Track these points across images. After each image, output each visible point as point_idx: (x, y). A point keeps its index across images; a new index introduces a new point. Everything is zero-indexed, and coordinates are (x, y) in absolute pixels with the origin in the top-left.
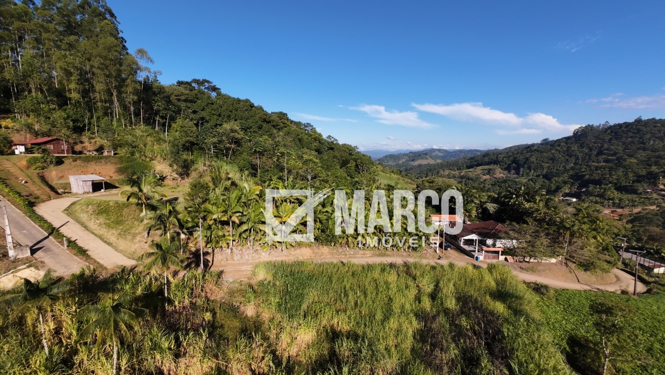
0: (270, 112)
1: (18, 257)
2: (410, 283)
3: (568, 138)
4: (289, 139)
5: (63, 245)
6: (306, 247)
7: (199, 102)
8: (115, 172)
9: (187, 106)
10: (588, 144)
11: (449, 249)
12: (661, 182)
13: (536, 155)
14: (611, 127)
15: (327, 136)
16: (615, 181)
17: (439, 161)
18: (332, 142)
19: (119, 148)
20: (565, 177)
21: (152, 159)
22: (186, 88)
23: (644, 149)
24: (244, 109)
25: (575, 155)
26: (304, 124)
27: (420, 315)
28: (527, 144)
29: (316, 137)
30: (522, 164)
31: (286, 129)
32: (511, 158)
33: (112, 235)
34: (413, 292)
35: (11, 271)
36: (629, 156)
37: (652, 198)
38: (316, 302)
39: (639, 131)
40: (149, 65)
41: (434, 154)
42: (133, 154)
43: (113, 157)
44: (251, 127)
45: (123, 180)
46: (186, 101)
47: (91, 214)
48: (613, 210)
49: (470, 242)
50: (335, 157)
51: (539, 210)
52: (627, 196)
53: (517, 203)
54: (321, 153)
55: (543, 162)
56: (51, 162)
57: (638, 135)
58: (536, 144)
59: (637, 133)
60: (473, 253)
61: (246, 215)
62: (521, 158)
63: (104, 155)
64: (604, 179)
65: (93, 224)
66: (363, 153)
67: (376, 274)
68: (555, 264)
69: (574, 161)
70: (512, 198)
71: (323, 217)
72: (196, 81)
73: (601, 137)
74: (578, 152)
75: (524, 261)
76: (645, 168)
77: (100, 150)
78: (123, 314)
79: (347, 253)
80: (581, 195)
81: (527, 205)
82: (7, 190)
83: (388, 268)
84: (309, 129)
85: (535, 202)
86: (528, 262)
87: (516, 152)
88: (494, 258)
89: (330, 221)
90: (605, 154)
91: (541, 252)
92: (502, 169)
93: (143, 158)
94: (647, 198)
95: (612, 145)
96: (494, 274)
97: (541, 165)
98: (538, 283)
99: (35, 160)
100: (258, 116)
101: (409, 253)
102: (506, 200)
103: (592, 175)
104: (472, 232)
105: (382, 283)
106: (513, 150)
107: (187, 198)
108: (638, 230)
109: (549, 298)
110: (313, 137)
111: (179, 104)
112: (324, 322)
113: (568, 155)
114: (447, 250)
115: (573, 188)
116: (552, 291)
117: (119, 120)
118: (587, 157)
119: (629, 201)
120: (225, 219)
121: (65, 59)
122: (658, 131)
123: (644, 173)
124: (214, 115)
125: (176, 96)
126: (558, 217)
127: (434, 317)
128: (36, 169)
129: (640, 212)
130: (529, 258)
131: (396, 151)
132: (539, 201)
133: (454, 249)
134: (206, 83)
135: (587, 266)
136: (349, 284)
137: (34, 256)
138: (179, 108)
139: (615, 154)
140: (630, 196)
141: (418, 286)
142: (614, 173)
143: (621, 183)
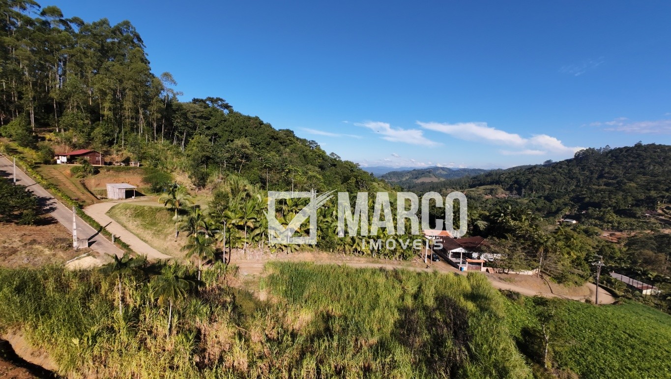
0: (277, 129)
1: (80, 248)
2: (397, 285)
3: (569, 161)
4: (295, 156)
5: (111, 240)
6: (308, 252)
7: (213, 118)
8: (141, 182)
9: (202, 123)
10: (588, 167)
11: (437, 260)
12: (659, 207)
13: (538, 177)
14: (611, 151)
15: (330, 153)
16: (614, 205)
17: (442, 179)
18: (335, 159)
19: (143, 161)
20: (566, 199)
21: (172, 171)
22: (201, 105)
23: (644, 174)
24: (254, 126)
25: (577, 178)
26: (309, 142)
27: (403, 310)
28: (530, 165)
29: (320, 154)
30: (524, 184)
31: (292, 145)
32: (513, 179)
33: (148, 235)
34: (399, 292)
35: (76, 258)
36: (629, 180)
37: (650, 222)
38: (315, 293)
39: (639, 155)
40: (172, 87)
41: (438, 172)
42: (156, 166)
43: (139, 168)
44: (260, 143)
45: (148, 189)
46: (201, 117)
47: (129, 217)
48: (612, 233)
49: (457, 255)
50: (337, 173)
51: (521, 228)
52: (625, 219)
53: (504, 221)
54: (324, 169)
55: (544, 183)
56: (90, 172)
57: (638, 159)
58: (539, 165)
59: (637, 157)
60: (458, 264)
61: (259, 222)
62: (523, 179)
63: (131, 166)
64: (604, 202)
65: (131, 225)
66: (364, 170)
67: (367, 276)
68: (532, 276)
69: (575, 184)
70: (500, 216)
71: (324, 226)
72: (212, 100)
73: (602, 160)
74: (579, 175)
75: (504, 272)
76: (644, 193)
77: (127, 161)
78: (180, 283)
79: (343, 258)
80: (581, 218)
81: (512, 223)
82: (60, 194)
83: (378, 272)
84: (313, 146)
85: (521, 221)
86: (507, 273)
87: (518, 173)
88: (476, 269)
89: (329, 230)
90: (605, 178)
91: (518, 264)
92: (504, 190)
93: (165, 169)
94: (645, 222)
95: (612, 169)
96: (472, 281)
97: (543, 187)
98: (511, 290)
99: (77, 169)
100: (266, 134)
101: (399, 262)
102: (496, 218)
103: (592, 198)
104: (459, 246)
105: (372, 283)
106: (515, 170)
107: (211, 205)
108: (634, 253)
109: (519, 303)
110: (317, 154)
111: (195, 120)
112: (321, 308)
113: (569, 177)
114: (435, 261)
115: (573, 210)
116: (523, 298)
117: (143, 135)
118: (588, 181)
119: (627, 224)
120: (242, 223)
121: (102, 81)
122: (658, 156)
123: (643, 197)
124: (226, 131)
125: (192, 113)
126: (536, 234)
127: (413, 311)
128: (78, 177)
129: (635, 236)
130: (507, 270)
131: (398, 167)
132: (525, 220)
133: (442, 260)
134: (219, 101)
135: (560, 279)
136: (344, 282)
137: (91, 247)
138: (194, 124)
139: (615, 178)
140: (629, 220)
141: (403, 288)
142: (613, 196)
143: (620, 207)
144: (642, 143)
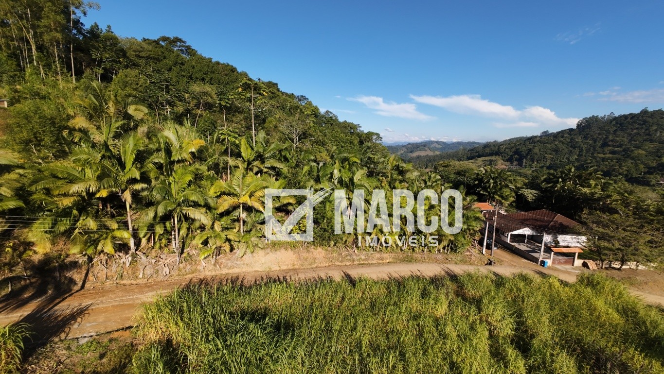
3: (571, 130)
7: (165, 60)
10: (592, 136)
13: (539, 147)
14: (615, 118)
15: (325, 111)
16: (625, 173)
17: (437, 153)
18: (331, 118)
22: (151, 45)
23: (651, 141)
24: (223, 73)
25: (579, 147)
26: (298, 97)
28: (528, 137)
29: (312, 110)
30: (525, 155)
32: (513, 150)
36: (636, 148)
39: (645, 122)
41: (432, 146)
49: (520, 238)
53: (566, 188)
55: (546, 153)
57: (644, 126)
58: (537, 136)
59: (643, 124)
60: (531, 254)
62: (524, 149)
64: (614, 170)
69: (577, 153)
70: (558, 182)
72: (165, 39)
73: (606, 128)
74: (582, 144)
76: (654, 160)
84: (303, 101)
85: (590, 187)
86: (618, 269)
87: (518, 143)
88: (566, 263)
90: (609, 146)
92: (504, 160)
95: (617, 137)
97: (545, 157)
102: (550, 185)
103: (599, 167)
106: (515, 141)
113: (571, 147)
118: (592, 149)
123: (654, 164)
124: (183, 75)
131: (393, 142)
133: (501, 248)
134: (178, 42)
139: (620, 146)
140: (642, 188)
142: (623, 164)
143: (632, 175)
144: (648, 109)
